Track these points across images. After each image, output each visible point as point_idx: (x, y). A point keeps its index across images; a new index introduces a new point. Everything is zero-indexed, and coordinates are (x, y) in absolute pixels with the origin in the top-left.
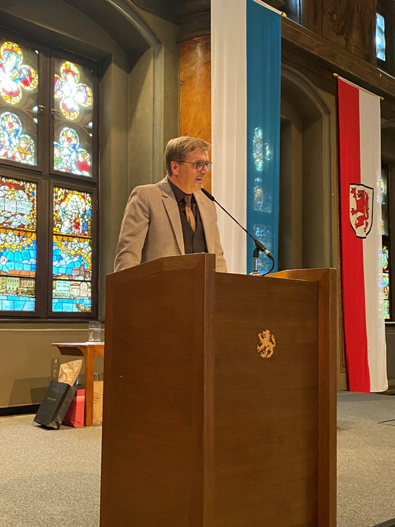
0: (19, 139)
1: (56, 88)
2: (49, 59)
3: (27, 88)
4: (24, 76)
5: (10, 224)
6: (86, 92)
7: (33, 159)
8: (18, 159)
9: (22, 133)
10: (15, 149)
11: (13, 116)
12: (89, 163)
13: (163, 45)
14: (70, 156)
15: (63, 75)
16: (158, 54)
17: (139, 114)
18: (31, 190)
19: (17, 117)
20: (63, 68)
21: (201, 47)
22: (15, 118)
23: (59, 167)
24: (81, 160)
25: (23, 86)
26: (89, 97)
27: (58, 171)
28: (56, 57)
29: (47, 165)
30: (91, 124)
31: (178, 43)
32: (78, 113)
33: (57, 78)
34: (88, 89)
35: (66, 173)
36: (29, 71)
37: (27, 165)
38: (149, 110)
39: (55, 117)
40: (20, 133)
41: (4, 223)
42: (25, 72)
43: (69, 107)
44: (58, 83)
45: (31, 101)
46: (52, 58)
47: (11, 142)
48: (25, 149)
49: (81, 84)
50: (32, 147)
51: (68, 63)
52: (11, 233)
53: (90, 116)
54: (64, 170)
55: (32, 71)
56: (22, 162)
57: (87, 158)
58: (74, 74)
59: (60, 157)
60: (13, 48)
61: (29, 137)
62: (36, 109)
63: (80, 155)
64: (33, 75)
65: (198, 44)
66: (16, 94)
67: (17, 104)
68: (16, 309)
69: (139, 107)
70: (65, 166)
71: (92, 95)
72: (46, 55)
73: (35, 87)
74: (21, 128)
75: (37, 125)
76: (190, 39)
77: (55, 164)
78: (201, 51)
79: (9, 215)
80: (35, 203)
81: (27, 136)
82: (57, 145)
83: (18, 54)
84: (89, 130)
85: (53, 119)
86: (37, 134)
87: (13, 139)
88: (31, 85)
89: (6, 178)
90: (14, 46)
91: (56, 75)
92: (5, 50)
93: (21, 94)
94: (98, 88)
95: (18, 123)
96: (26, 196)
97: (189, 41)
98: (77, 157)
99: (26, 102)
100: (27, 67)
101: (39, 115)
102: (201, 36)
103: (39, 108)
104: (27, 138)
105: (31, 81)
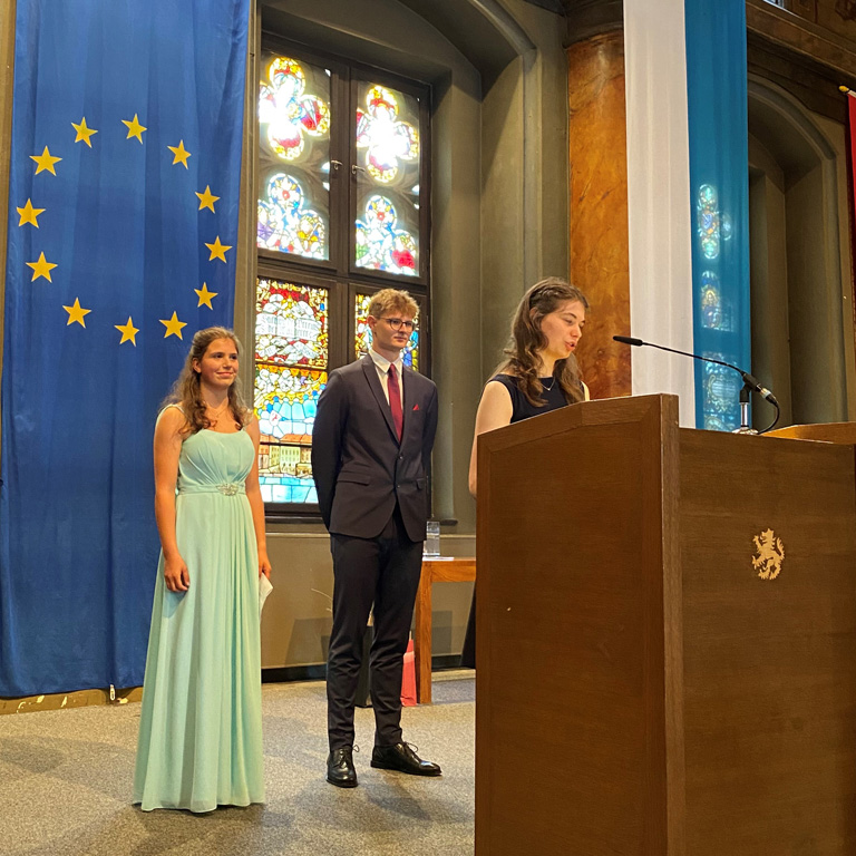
0: (300, 217)
1: (359, 131)
2: (347, 84)
3: (313, 133)
4: (308, 113)
5: (285, 357)
6: (409, 136)
7: (322, 250)
8: (299, 250)
9: (304, 208)
10: (294, 234)
11: (290, 180)
12: (414, 254)
13: (539, 50)
14: (381, 242)
15: (371, 108)
16: (531, 68)
17: (498, 168)
18: (319, 301)
19: (296, 182)
20: (370, 96)
21: (605, 51)
22: (293, 183)
23: (364, 261)
24: (401, 248)
25: (305, 129)
26: (413, 143)
27: (362, 268)
28: (359, 79)
29: (346, 258)
30: (416, 189)
31: (564, 47)
32: (396, 170)
33: (361, 114)
34: (411, 130)
35: (375, 271)
36: (315, 104)
37: (312, 260)
38: (516, 161)
39: (358, 179)
40: (300, 207)
41: (276, 355)
42: (309, 107)
43: (380, 162)
44: (361, 123)
45: (320, 154)
46: (353, 82)
47: (286, 223)
48: (310, 232)
49: (400, 123)
50: (320, 230)
51: (378, 88)
52: (286, 372)
53: (416, 174)
54: (371, 267)
55: (320, 104)
56: (305, 255)
57: (411, 245)
58: (388, 106)
59: (366, 245)
60: (288, 68)
61: (315, 214)
62: (326, 167)
63: (398, 240)
64: (322, 112)
65: (601, 47)
66: (294, 143)
67: (296, 159)
68: (294, 501)
69: (499, 156)
70: (375, 260)
71: (418, 140)
72: (342, 77)
73: (325, 131)
74: (302, 199)
75: (329, 192)
76: (586, 39)
77: (357, 256)
78: (606, 58)
79: (283, 343)
80: (326, 320)
81: (312, 212)
82: (360, 225)
83: (296, 78)
84: (414, 199)
85: (355, 181)
86: (329, 208)
87: (289, 218)
88: (319, 128)
89: (279, 281)
90: (290, 64)
91: (359, 110)
92: (277, 72)
93: (302, 143)
94: (429, 127)
95: (298, 190)
96: (310, 312)
97: (585, 42)
98: (394, 244)
99: (312, 156)
100: (313, 97)
101: (333, 176)
102: (606, 32)
103: (332, 165)
104: (311, 216)
105: (318, 120)
